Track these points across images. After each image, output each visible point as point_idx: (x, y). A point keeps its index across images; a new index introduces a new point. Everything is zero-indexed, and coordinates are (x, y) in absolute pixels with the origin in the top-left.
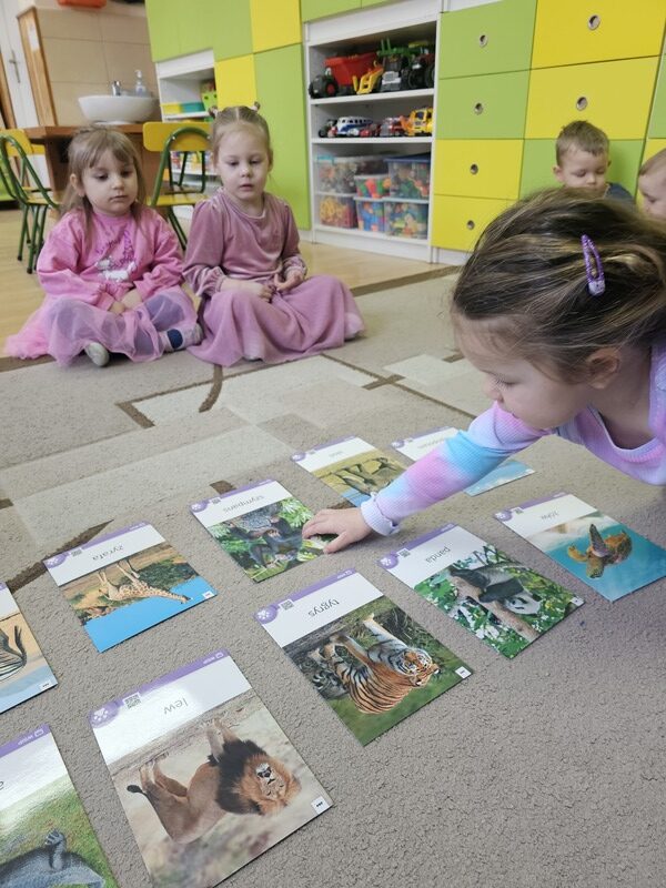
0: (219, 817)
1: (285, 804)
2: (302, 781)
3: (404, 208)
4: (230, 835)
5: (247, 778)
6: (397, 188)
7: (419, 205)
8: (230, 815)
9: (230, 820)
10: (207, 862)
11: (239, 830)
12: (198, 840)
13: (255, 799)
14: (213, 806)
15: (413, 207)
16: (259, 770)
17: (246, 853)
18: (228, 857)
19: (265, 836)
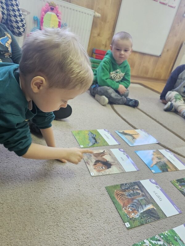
0: (95, 160)
1: (94, 169)
2: (99, 173)
4: (91, 160)
5: (102, 165)
8: (95, 161)
9: (94, 161)
10: (87, 156)
11: (92, 162)
12: (92, 156)
13: (97, 165)
14: (97, 159)
16: (103, 167)
17: (87, 161)
18: (87, 159)
19: (89, 164)
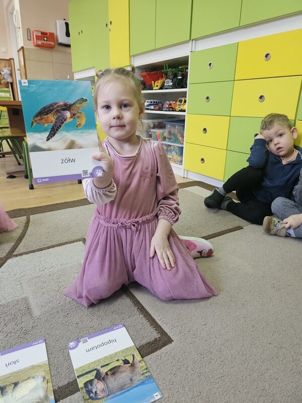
3: (172, 148)
6: (169, 137)
7: (179, 147)
15: (176, 148)
